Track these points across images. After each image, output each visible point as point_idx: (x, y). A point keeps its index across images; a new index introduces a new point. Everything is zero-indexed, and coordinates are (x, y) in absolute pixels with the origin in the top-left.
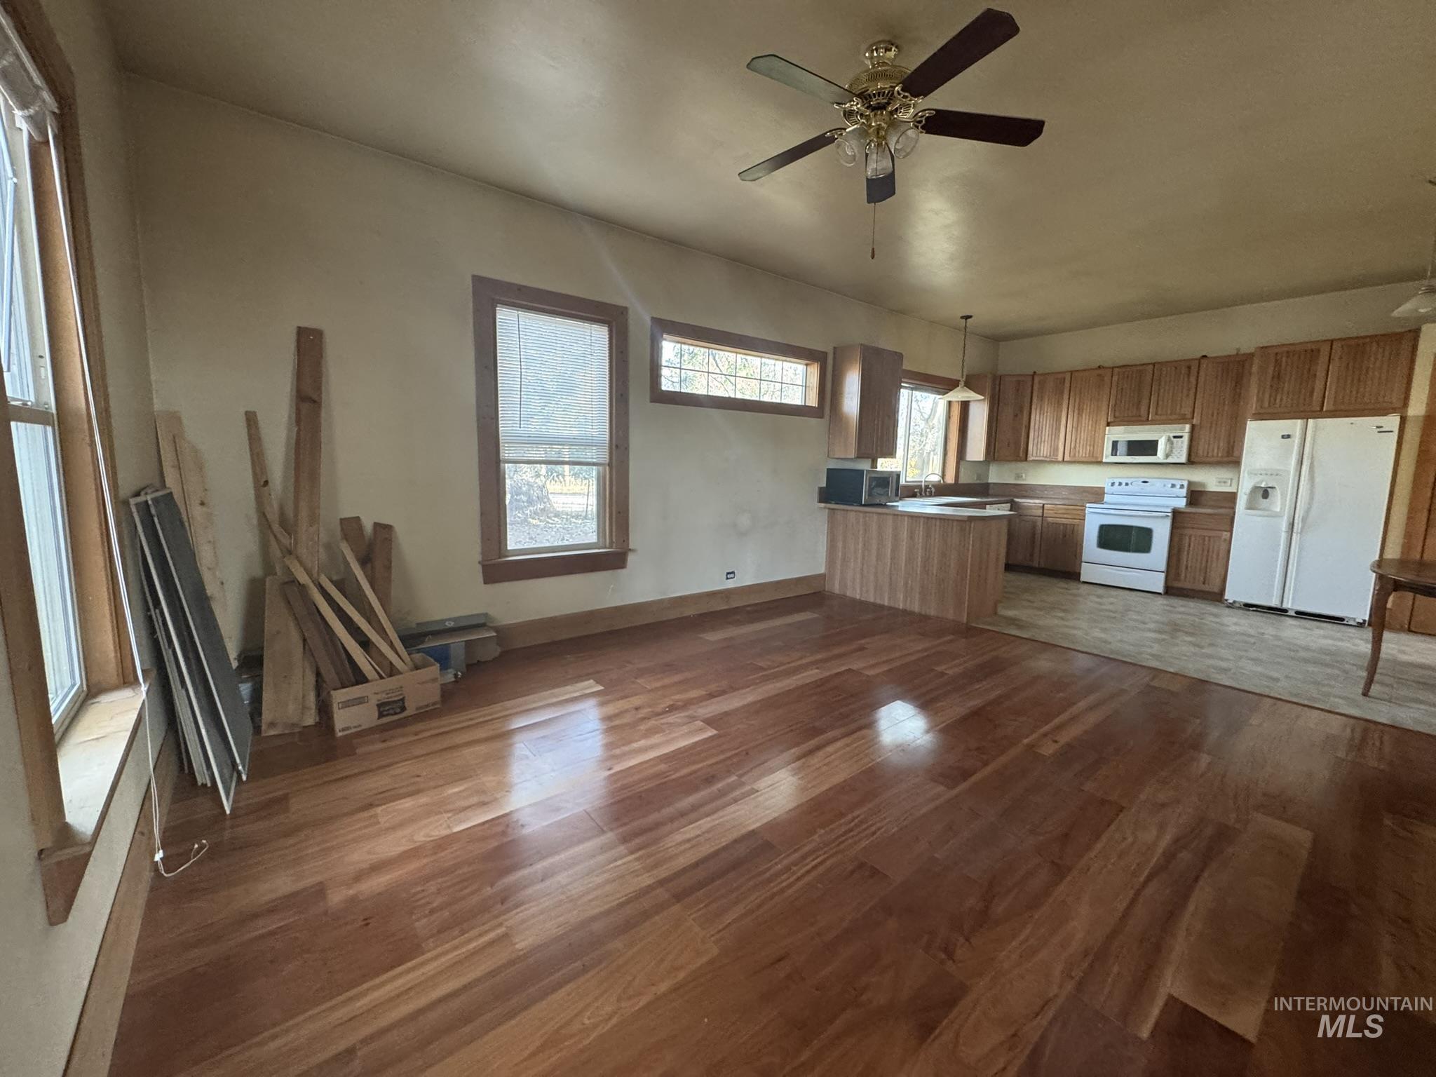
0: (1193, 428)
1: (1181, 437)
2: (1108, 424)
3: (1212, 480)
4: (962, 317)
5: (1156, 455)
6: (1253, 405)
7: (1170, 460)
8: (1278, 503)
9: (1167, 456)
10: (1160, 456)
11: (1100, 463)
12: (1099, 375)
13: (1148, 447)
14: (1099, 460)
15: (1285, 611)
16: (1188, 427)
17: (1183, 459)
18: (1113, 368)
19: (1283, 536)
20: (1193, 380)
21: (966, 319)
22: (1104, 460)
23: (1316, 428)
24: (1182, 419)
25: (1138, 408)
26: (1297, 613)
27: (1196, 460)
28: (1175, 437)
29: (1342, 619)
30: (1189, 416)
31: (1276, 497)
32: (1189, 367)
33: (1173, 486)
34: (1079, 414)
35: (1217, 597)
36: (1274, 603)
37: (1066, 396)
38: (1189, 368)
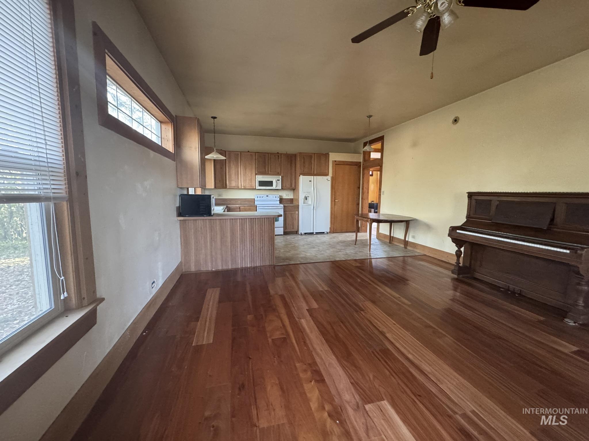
0: (282, 177)
1: (279, 180)
2: (256, 174)
4: (212, 117)
7: (277, 188)
8: (309, 201)
10: (274, 187)
11: (255, 189)
12: (251, 155)
13: (270, 183)
14: (255, 188)
15: (313, 233)
16: (281, 176)
18: (255, 153)
19: (312, 211)
20: (280, 160)
21: (214, 119)
22: (257, 188)
23: (316, 178)
24: (278, 174)
25: (265, 169)
26: (316, 233)
27: (283, 188)
28: (278, 180)
29: (324, 233)
30: (280, 173)
31: (309, 199)
32: (278, 156)
33: (276, 197)
34: (245, 170)
35: (296, 232)
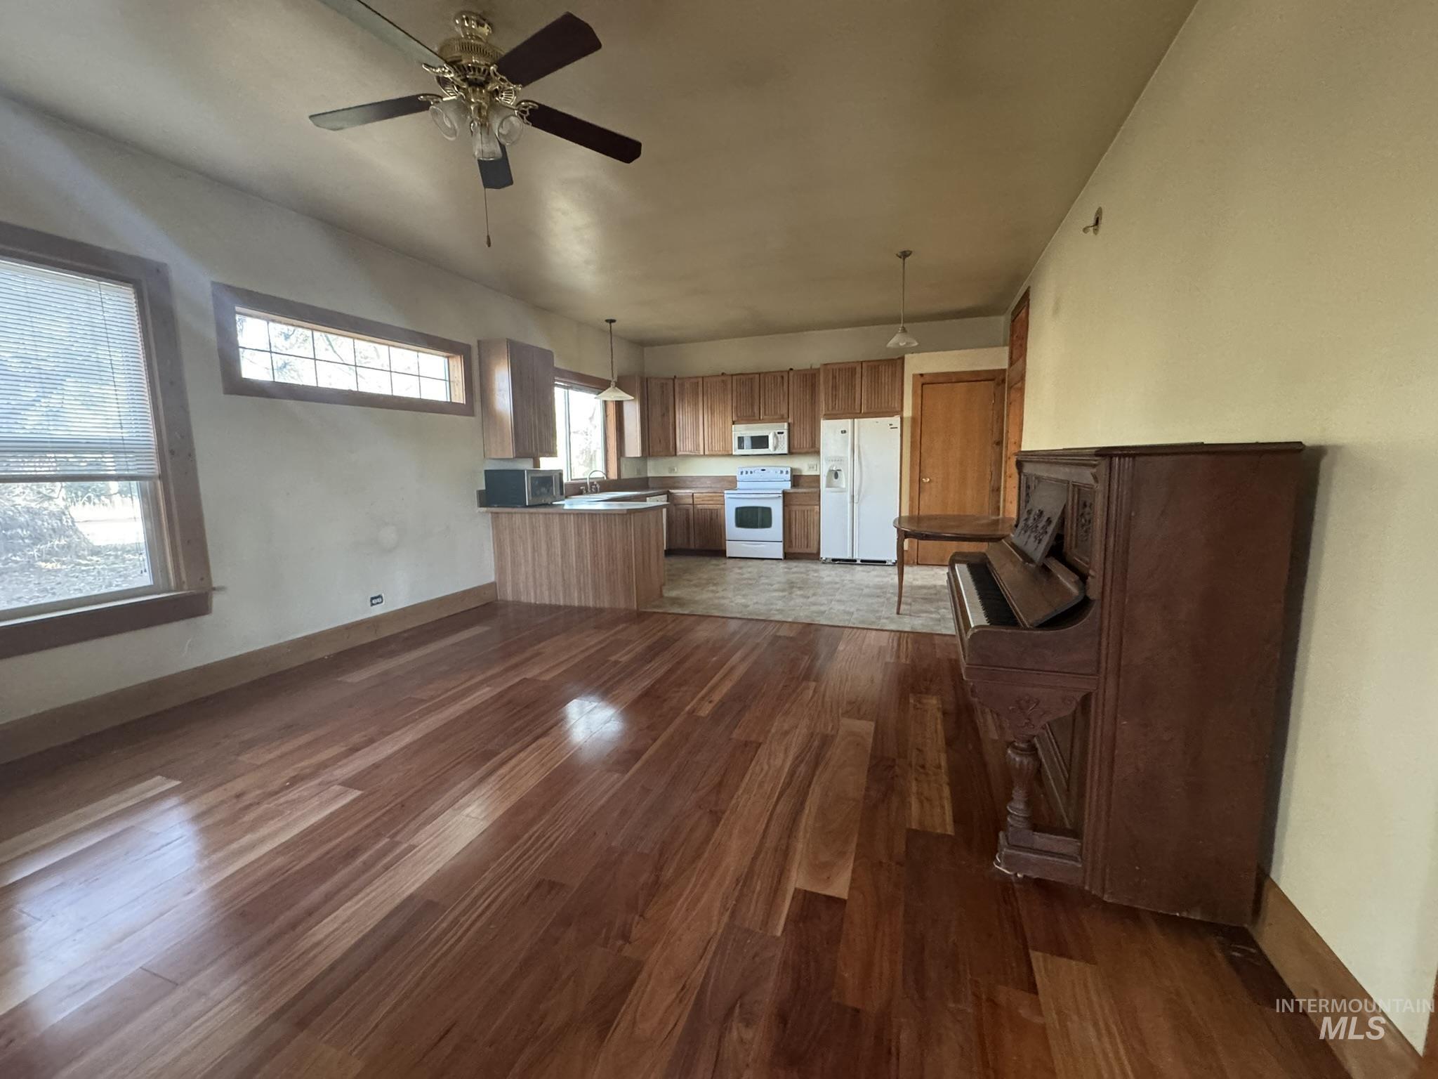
0: (789, 424)
1: (782, 433)
2: (734, 423)
3: (805, 466)
4: (607, 321)
5: (768, 448)
6: (823, 407)
7: (777, 452)
8: (844, 481)
9: (775, 448)
10: (770, 450)
11: (731, 455)
12: (723, 381)
13: (760, 442)
14: (730, 453)
15: (855, 561)
16: (786, 424)
17: (786, 451)
18: (732, 375)
19: (849, 506)
20: (786, 384)
21: (610, 323)
22: (734, 453)
23: (859, 423)
24: (781, 419)
25: (753, 409)
26: (862, 561)
27: (794, 451)
28: (779, 433)
29: (885, 562)
30: (786, 416)
31: (842, 475)
33: (782, 472)
34: (711, 414)
35: (815, 556)
36: (848, 556)
37: (700, 398)
38: (782, 377)
